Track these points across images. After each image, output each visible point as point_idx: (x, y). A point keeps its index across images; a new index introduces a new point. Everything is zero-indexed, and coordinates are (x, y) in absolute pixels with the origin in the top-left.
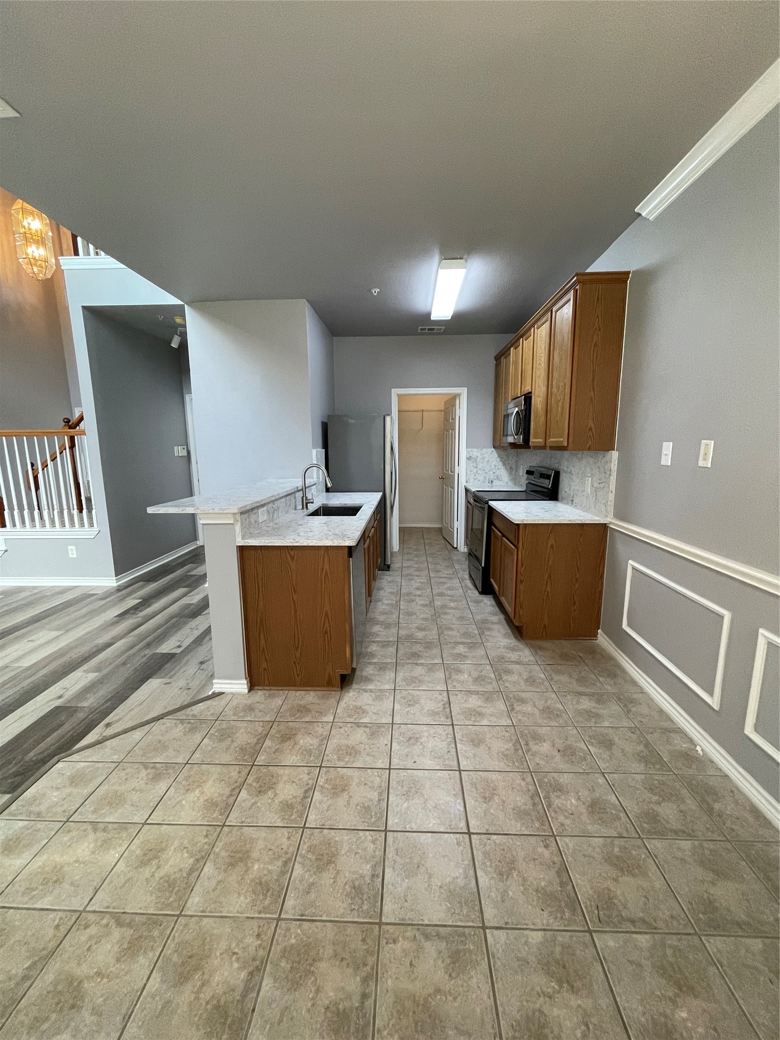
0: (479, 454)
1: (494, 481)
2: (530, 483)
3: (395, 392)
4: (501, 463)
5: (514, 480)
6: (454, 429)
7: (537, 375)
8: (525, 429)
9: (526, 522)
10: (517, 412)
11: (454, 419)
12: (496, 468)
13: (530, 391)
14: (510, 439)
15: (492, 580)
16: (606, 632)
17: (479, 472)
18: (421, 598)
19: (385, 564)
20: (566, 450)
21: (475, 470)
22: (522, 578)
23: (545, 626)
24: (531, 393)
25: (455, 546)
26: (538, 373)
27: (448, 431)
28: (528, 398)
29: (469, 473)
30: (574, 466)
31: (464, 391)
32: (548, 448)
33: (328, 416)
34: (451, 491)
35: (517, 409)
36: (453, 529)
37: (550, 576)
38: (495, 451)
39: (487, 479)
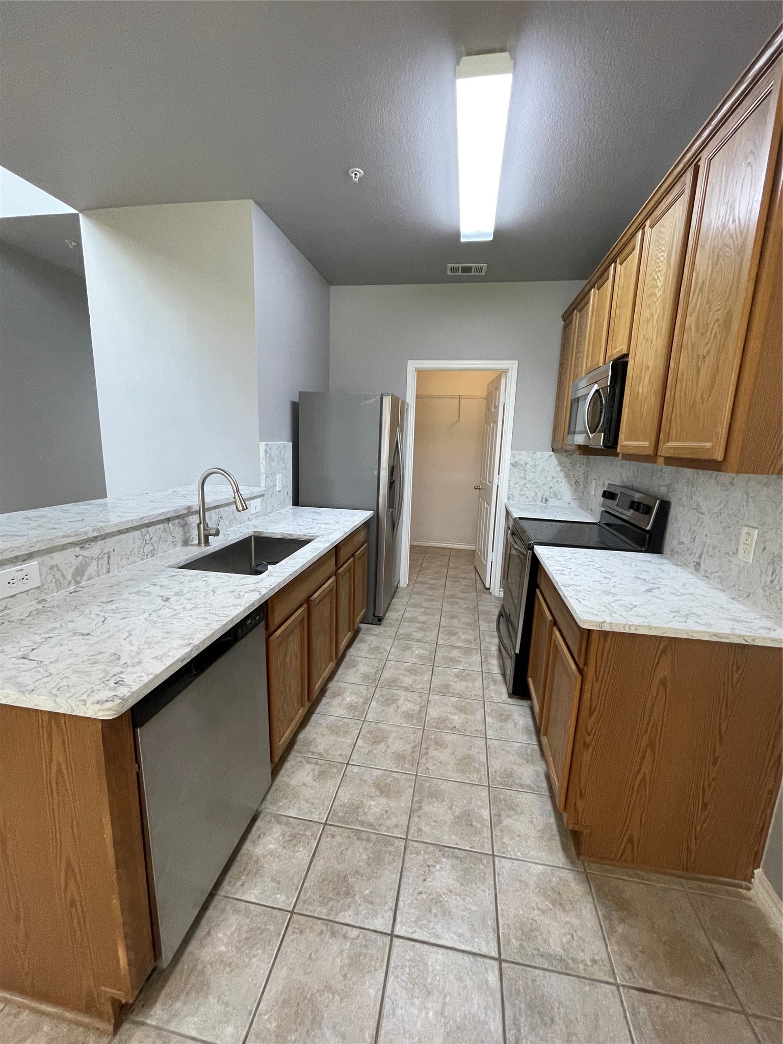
0: (529, 460)
1: (550, 500)
2: (607, 512)
3: (412, 366)
4: (562, 475)
5: (582, 500)
6: (496, 422)
7: (643, 319)
8: (609, 421)
9: (607, 628)
10: (597, 391)
11: (496, 407)
12: (555, 480)
13: (625, 352)
14: (580, 439)
15: (530, 680)
16: (773, 878)
17: (528, 485)
18: (410, 695)
19: (374, 615)
20: (719, 470)
21: (523, 482)
22: (588, 739)
23: (631, 840)
24: (627, 355)
25: (488, 586)
26: (647, 313)
27: (488, 424)
28: (620, 367)
29: (513, 485)
30: (706, 498)
31: (512, 366)
32: (661, 460)
33: (301, 394)
34: (487, 508)
35: (596, 387)
36: (486, 561)
37: (651, 744)
38: (554, 456)
39: (540, 496)
